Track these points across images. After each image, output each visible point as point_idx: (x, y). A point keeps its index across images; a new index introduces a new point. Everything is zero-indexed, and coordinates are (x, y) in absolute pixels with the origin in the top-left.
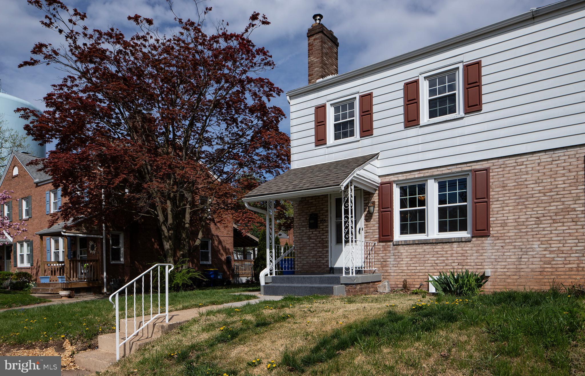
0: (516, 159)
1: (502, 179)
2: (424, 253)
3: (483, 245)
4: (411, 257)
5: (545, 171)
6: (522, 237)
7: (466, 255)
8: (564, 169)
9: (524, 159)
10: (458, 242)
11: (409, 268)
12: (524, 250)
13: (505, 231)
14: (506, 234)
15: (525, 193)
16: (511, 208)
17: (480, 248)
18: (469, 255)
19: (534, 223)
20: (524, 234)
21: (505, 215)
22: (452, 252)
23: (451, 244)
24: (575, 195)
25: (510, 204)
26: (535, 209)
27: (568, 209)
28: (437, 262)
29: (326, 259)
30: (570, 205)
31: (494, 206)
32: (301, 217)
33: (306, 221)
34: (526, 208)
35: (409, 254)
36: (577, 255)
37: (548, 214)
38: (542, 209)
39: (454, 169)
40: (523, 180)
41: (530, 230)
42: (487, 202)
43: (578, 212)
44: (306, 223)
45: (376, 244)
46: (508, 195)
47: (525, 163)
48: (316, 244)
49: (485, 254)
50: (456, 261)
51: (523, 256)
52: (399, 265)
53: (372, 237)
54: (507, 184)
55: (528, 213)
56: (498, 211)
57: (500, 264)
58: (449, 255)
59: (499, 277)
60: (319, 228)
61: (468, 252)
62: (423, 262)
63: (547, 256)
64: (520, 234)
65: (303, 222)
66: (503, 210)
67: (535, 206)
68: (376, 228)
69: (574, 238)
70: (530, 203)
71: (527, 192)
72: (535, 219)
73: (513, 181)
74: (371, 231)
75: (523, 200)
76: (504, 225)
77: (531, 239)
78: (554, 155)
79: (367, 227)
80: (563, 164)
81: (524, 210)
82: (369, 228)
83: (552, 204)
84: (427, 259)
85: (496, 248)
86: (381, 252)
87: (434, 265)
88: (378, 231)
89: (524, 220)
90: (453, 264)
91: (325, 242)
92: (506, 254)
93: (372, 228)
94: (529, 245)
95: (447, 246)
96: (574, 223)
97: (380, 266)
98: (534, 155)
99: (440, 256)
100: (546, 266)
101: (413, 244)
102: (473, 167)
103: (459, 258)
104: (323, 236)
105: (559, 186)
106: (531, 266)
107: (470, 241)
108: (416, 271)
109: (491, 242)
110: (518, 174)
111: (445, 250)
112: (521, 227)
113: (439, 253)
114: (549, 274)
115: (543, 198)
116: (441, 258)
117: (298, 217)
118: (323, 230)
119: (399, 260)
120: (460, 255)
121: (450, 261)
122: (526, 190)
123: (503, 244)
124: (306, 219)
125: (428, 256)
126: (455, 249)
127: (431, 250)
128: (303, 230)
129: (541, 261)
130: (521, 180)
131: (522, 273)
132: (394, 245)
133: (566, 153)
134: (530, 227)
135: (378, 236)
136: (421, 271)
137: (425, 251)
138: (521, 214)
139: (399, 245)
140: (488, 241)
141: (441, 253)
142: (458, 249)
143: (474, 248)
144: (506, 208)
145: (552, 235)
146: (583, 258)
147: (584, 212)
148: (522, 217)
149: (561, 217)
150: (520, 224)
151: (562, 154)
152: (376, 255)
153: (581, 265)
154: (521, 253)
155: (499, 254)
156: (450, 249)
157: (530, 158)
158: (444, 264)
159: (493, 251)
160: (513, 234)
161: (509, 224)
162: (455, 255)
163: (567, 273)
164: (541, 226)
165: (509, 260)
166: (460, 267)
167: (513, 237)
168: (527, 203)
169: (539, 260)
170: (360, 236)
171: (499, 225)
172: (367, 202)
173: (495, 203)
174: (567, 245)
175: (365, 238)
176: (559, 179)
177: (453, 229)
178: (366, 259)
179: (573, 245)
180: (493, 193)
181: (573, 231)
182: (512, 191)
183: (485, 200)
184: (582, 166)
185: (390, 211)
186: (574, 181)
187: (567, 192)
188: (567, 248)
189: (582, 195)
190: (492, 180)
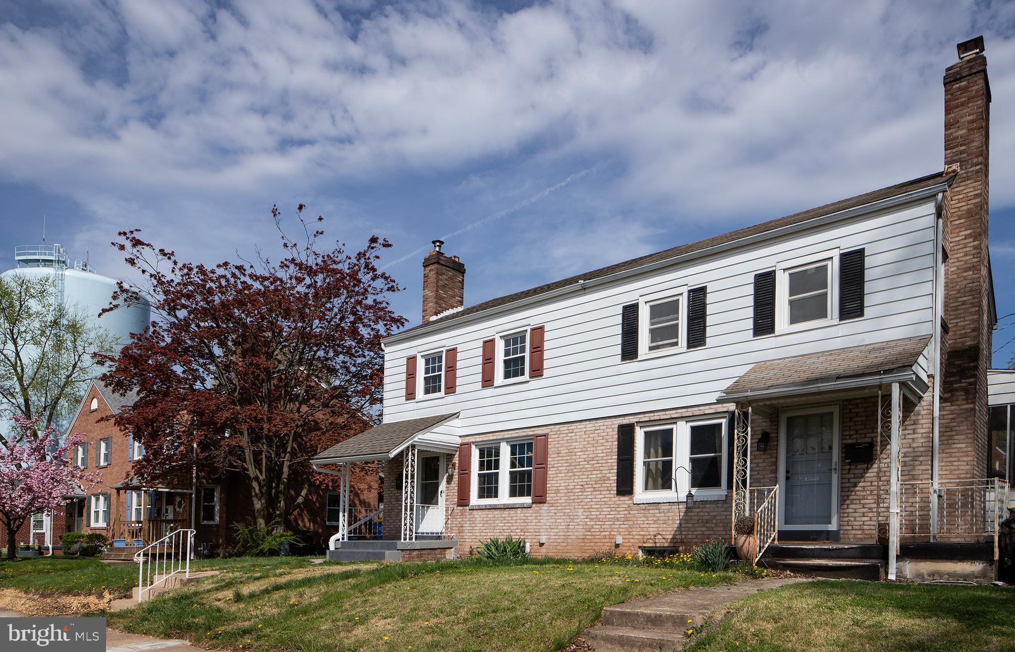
1: (557, 446)
2: (494, 518)
3: (541, 511)
4: (483, 522)
5: (589, 439)
6: (570, 504)
7: (527, 521)
8: (603, 439)
9: (574, 426)
10: (522, 508)
11: (482, 534)
12: (571, 517)
13: (558, 498)
14: (558, 501)
15: (574, 461)
16: (563, 475)
18: (529, 521)
19: (579, 490)
20: (572, 501)
21: (559, 482)
22: (516, 518)
23: (517, 509)
24: (609, 464)
25: (563, 471)
26: (580, 477)
27: (605, 478)
28: (504, 528)
30: (606, 474)
31: (551, 472)
32: (391, 476)
33: (395, 481)
34: (574, 475)
35: (482, 519)
37: (590, 483)
38: (586, 477)
39: (522, 433)
40: (573, 447)
41: (576, 497)
42: (545, 468)
43: (612, 482)
44: (395, 484)
45: (455, 508)
46: (561, 461)
47: (575, 431)
49: (542, 521)
50: (519, 527)
51: (571, 524)
52: (473, 531)
53: (451, 500)
54: (561, 450)
55: (575, 481)
56: (553, 478)
57: (553, 530)
58: (514, 521)
59: (552, 544)
61: (529, 518)
63: (588, 523)
64: (569, 501)
65: (392, 482)
66: (557, 477)
67: (581, 473)
68: (456, 491)
69: (608, 506)
70: (577, 470)
71: (576, 459)
72: (580, 487)
73: (565, 448)
74: (451, 494)
75: (572, 467)
76: (557, 492)
77: (577, 507)
78: (596, 425)
79: (448, 490)
80: (603, 434)
81: (573, 478)
82: (450, 491)
83: (594, 472)
84: (496, 525)
85: (551, 514)
86: (458, 517)
87: (502, 531)
88: (457, 494)
89: (573, 487)
90: (517, 531)
92: (558, 521)
93: (452, 491)
94: (575, 512)
95: (512, 512)
96: (608, 492)
97: (457, 531)
99: (506, 521)
100: (587, 533)
102: (536, 433)
103: (522, 524)
105: (599, 455)
106: (576, 534)
107: (531, 507)
109: (547, 508)
110: (569, 441)
111: (511, 516)
112: (569, 494)
113: (506, 518)
114: (589, 541)
115: (587, 466)
116: (507, 524)
117: (388, 476)
119: (473, 525)
120: (522, 521)
121: (515, 528)
122: (575, 457)
123: (556, 511)
124: (395, 479)
125: (497, 522)
126: (519, 515)
127: (500, 516)
128: (392, 491)
129: (584, 528)
130: (571, 447)
131: (569, 541)
132: (470, 510)
133: (605, 424)
134: (577, 494)
135: (457, 500)
137: (495, 516)
138: (570, 481)
139: (473, 510)
140: (545, 507)
141: (508, 519)
142: (521, 515)
143: (534, 515)
144: (559, 475)
145: (592, 503)
146: (614, 526)
147: (616, 481)
148: (571, 484)
149: (599, 486)
150: (569, 491)
151: (602, 424)
152: (454, 520)
153: (613, 533)
154: (569, 520)
155: (553, 520)
156: (515, 515)
157: (579, 427)
158: (509, 531)
159: (548, 518)
160: (564, 501)
161: (561, 491)
162: (518, 521)
163: (602, 541)
164: (585, 493)
165: (560, 527)
166: (522, 534)
167: (563, 505)
168: (575, 470)
169: (582, 527)
170: (442, 499)
171: (553, 492)
172: (449, 463)
173: (551, 469)
174: (603, 513)
175: (446, 501)
176: (598, 448)
177: (521, 494)
178: (446, 524)
179: (607, 513)
180: (550, 459)
181: (608, 499)
182: (564, 458)
183: (543, 466)
184: (616, 436)
185: (468, 474)
186: (609, 450)
187: (604, 461)
188: (603, 516)
189: (616, 464)
190: (550, 446)
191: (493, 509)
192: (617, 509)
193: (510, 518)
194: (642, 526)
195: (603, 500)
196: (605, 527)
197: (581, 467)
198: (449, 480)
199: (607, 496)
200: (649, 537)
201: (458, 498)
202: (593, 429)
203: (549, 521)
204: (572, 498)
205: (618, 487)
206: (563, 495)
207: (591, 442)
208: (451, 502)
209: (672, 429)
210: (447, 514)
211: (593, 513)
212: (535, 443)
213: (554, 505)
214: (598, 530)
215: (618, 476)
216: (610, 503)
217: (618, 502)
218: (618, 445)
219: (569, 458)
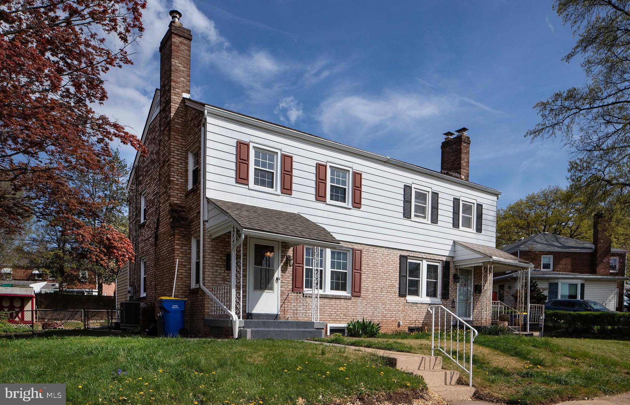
1: (367, 259)
2: (324, 305)
3: (357, 302)
7: (348, 308)
8: (392, 261)
9: (377, 249)
10: (345, 299)
12: (375, 308)
13: (367, 295)
14: (368, 297)
16: (371, 280)
17: (355, 305)
18: (350, 309)
19: (380, 291)
21: (368, 284)
22: (341, 306)
23: (340, 300)
24: (395, 277)
25: (370, 277)
26: (380, 283)
27: (393, 286)
28: (332, 312)
30: (394, 283)
31: (363, 277)
32: (215, 254)
33: (221, 260)
34: (377, 281)
36: (395, 313)
37: (386, 287)
38: (383, 283)
40: (376, 263)
41: (378, 295)
42: (360, 273)
44: (221, 263)
45: (290, 294)
46: (370, 271)
49: (358, 309)
50: (343, 313)
51: (375, 312)
53: (286, 287)
54: (369, 263)
55: (378, 285)
56: (365, 281)
58: (339, 308)
61: (349, 306)
62: (323, 312)
64: (374, 297)
65: (217, 261)
67: (381, 280)
68: (290, 280)
70: (379, 278)
71: (378, 271)
72: (380, 289)
73: (372, 262)
74: (286, 282)
75: (376, 276)
76: (367, 290)
77: (379, 301)
78: (389, 252)
81: (376, 283)
82: (284, 279)
83: (388, 281)
84: (325, 310)
85: (363, 305)
86: (292, 302)
87: (330, 315)
88: (291, 282)
89: (376, 288)
90: (341, 315)
92: (368, 310)
93: (287, 279)
94: (377, 305)
95: (338, 301)
96: (395, 294)
97: (292, 314)
99: (333, 308)
100: (384, 318)
102: (354, 247)
103: (344, 311)
105: (390, 271)
106: (378, 318)
107: (350, 299)
109: (361, 301)
110: (374, 258)
111: (336, 304)
112: (375, 293)
113: (333, 306)
115: (384, 276)
116: (334, 310)
117: (211, 254)
120: (345, 308)
121: (339, 313)
122: (377, 269)
123: (366, 303)
124: (221, 259)
125: (326, 308)
126: (342, 304)
127: (328, 303)
128: (217, 270)
132: (303, 297)
133: (394, 252)
134: (378, 293)
135: (291, 287)
136: (322, 319)
139: (307, 297)
140: (359, 300)
142: (344, 304)
143: (353, 304)
144: (368, 279)
145: (387, 300)
146: (397, 315)
147: (398, 288)
148: (375, 286)
149: (390, 290)
150: (374, 291)
151: (392, 252)
152: (289, 304)
153: (397, 319)
154: (374, 310)
155: (364, 309)
156: (339, 304)
157: (381, 250)
158: (336, 315)
159: (362, 307)
160: (371, 297)
161: (370, 290)
162: (342, 308)
163: (392, 323)
164: (383, 293)
165: (368, 314)
166: (345, 317)
167: (371, 299)
168: (377, 278)
169: (381, 314)
170: (277, 286)
171: (365, 290)
172: (283, 254)
173: (363, 275)
174: (392, 306)
175: (281, 287)
176: (390, 266)
177: (337, 289)
178: (281, 307)
179: (394, 307)
180: (363, 268)
181: (394, 299)
182: (371, 269)
183: (359, 271)
184: (399, 261)
185: (302, 267)
186: (395, 269)
187: (393, 275)
188: (392, 308)
189: (398, 278)
190: (363, 259)
191: (323, 298)
192: (399, 305)
193: (336, 306)
194: (410, 315)
195: (392, 298)
196: (393, 315)
197: (381, 276)
198: (283, 269)
199: (394, 296)
200: (413, 322)
201: (293, 286)
202: (387, 253)
203: (362, 309)
204: (376, 295)
205: (399, 291)
206: (370, 293)
207: (386, 262)
208: (286, 288)
209: (420, 264)
210: (282, 299)
211: (387, 306)
212: (353, 255)
213: (365, 299)
214: (389, 317)
215: (400, 285)
216: (395, 301)
217: (399, 301)
218: (400, 267)
219: (374, 269)
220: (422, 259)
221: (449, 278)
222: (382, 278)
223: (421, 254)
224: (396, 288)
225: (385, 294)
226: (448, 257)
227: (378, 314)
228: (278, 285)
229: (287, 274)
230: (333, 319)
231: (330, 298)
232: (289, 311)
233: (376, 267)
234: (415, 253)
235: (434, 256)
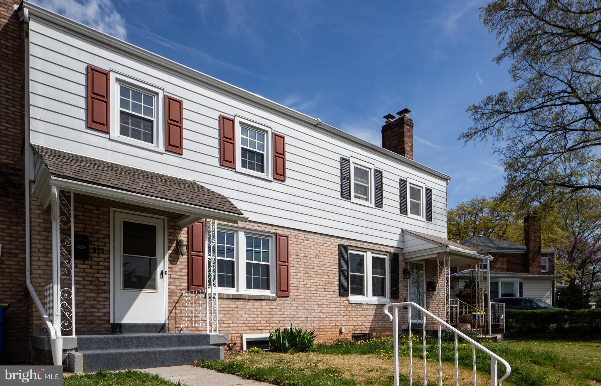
0: (305, 235)
1: (296, 248)
2: (237, 309)
3: (284, 305)
4: (224, 312)
6: (308, 300)
7: (272, 313)
8: (329, 252)
9: (308, 236)
10: (267, 300)
12: (309, 311)
13: (298, 294)
14: (299, 297)
15: (310, 264)
16: (302, 275)
17: (282, 307)
18: (274, 313)
19: (314, 289)
20: (309, 298)
21: (299, 280)
22: (262, 309)
23: (261, 301)
24: (334, 272)
25: (301, 272)
26: (315, 278)
27: (331, 282)
28: (249, 319)
29: (105, 310)
30: (332, 279)
31: (292, 271)
34: (310, 276)
35: (222, 309)
37: (322, 284)
38: (319, 279)
40: (309, 253)
41: (312, 295)
42: (287, 266)
45: (184, 295)
46: (300, 263)
47: (309, 239)
48: (84, 285)
49: (285, 313)
50: (264, 319)
51: (309, 316)
53: (178, 284)
54: (299, 253)
56: (294, 276)
58: (259, 313)
60: (91, 260)
61: (274, 310)
62: (236, 319)
63: (321, 316)
64: (307, 298)
66: (297, 275)
67: (315, 276)
68: (183, 274)
69: (334, 304)
70: (312, 273)
71: (311, 263)
72: (315, 287)
73: (302, 252)
74: (177, 277)
75: (309, 270)
76: (297, 288)
77: (313, 303)
78: (325, 239)
79: (171, 271)
80: (329, 248)
81: (309, 278)
82: (174, 273)
83: (324, 276)
84: (240, 315)
85: (293, 308)
87: (246, 322)
88: (186, 278)
89: (309, 286)
90: (262, 322)
91: (101, 284)
92: (299, 313)
93: (178, 274)
94: (312, 307)
95: (257, 303)
96: (334, 293)
97: (188, 323)
98: (315, 235)
99: (251, 313)
100: (321, 324)
101: (227, 298)
102: (278, 231)
103: (267, 316)
104: (98, 273)
105: (327, 264)
106: (313, 324)
107: (275, 300)
108: (229, 329)
109: (289, 302)
110: (305, 247)
111: (255, 307)
112: (307, 292)
113: (251, 309)
115: (319, 271)
116: (252, 316)
118: (98, 265)
120: (268, 313)
121: (260, 319)
122: (310, 261)
123: (297, 305)
125: (241, 312)
126: (263, 307)
127: (244, 306)
129: (318, 320)
130: (307, 253)
132: (206, 298)
133: (331, 240)
134: (312, 292)
135: (186, 284)
136: (234, 328)
137: (238, 307)
138: (307, 281)
140: (288, 301)
141: (253, 310)
142: (267, 307)
143: (278, 307)
144: (299, 274)
145: (324, 301)
146: (338, 319)
147: (338, 286)
148: (308, 283)
149: (328, 287)
150: (307, 289)
151: (327, 240)
152: (184, 308)
153: (337, 324)
154: (307, 314)
155: (295, 313)
156: (260, 307)
157: (312, 237)
158: (255, 322)
159: (291, 311)
160: (303, 297)
161: (301, 288)
162: (264, 313)
163: (331, 330)
164: (318, 292)
165: (301, 319)
166: (268, 325)
167: (303, 300)
168: (310, 272)
169: (317, 319)
170: (162, 283)
171: (294, 288)
172: (172, 238)
173: (292, 268)
174: (331, 309)
175: (169, 285)
176: (326, 258)
177: (257, 287)
178: (170, 312)
179: (334, 309)
180: (290, 259)
181: (333, 299)
182: (302, 260)
183: (286, 264)
184: (337, 252)
185: (202, 257)
186: (333, 262)
187: (330, 269)
188: (331, 311)
189: (338, 273)
190: (290, 248)
191: (235, 299)
192: (340, 306)
193: (255, 310)
194: (354, 319)
195: (331, 298)
196: (333, 319)
197: (315, 270)
199: (333, 296)
200: (358, 327)
201: (188, 283)
202: (322, 242)
203: (292, 313)
204: (309, 295)
205: (340, 290)
206: (302, 291)
207: (321, 252)
208: (177, 286)
209: (363, 256)
210: (172, 301)
211: (324, 309)
212: (276, 242)
213: (296, 300)
214: (328, 322)
215: (340, 282)
216: (335, 301)
217: (340, 302)
218: (339, 259)
219: (306, 261)
220: (366, 250)
221: (398, 273)
222: (317, 273)
223: (365, 244)
224: (336, 285)
225: (322, 293)
226: (396, 249)
227: (313, 319)
228: (164, 281)
229: (178, 266)
230: (251, 328)
231: (246, 299)
232: (183, 318)
233: (308, 258)
234: (357, 242)
235: (380, 246)
